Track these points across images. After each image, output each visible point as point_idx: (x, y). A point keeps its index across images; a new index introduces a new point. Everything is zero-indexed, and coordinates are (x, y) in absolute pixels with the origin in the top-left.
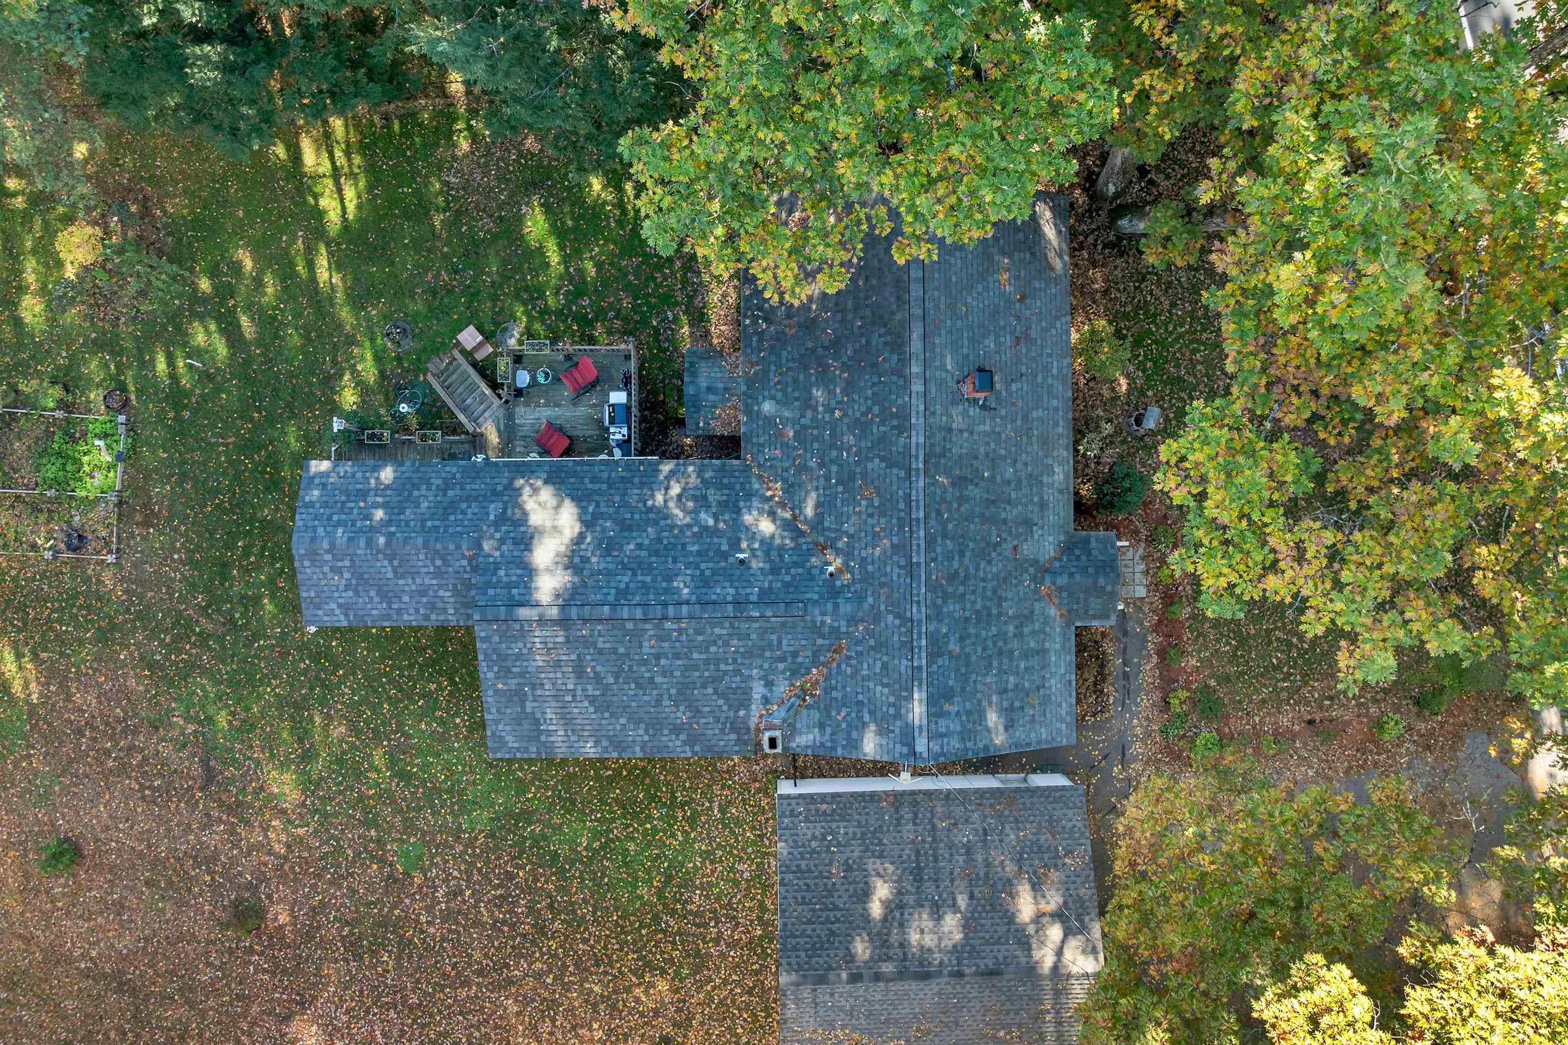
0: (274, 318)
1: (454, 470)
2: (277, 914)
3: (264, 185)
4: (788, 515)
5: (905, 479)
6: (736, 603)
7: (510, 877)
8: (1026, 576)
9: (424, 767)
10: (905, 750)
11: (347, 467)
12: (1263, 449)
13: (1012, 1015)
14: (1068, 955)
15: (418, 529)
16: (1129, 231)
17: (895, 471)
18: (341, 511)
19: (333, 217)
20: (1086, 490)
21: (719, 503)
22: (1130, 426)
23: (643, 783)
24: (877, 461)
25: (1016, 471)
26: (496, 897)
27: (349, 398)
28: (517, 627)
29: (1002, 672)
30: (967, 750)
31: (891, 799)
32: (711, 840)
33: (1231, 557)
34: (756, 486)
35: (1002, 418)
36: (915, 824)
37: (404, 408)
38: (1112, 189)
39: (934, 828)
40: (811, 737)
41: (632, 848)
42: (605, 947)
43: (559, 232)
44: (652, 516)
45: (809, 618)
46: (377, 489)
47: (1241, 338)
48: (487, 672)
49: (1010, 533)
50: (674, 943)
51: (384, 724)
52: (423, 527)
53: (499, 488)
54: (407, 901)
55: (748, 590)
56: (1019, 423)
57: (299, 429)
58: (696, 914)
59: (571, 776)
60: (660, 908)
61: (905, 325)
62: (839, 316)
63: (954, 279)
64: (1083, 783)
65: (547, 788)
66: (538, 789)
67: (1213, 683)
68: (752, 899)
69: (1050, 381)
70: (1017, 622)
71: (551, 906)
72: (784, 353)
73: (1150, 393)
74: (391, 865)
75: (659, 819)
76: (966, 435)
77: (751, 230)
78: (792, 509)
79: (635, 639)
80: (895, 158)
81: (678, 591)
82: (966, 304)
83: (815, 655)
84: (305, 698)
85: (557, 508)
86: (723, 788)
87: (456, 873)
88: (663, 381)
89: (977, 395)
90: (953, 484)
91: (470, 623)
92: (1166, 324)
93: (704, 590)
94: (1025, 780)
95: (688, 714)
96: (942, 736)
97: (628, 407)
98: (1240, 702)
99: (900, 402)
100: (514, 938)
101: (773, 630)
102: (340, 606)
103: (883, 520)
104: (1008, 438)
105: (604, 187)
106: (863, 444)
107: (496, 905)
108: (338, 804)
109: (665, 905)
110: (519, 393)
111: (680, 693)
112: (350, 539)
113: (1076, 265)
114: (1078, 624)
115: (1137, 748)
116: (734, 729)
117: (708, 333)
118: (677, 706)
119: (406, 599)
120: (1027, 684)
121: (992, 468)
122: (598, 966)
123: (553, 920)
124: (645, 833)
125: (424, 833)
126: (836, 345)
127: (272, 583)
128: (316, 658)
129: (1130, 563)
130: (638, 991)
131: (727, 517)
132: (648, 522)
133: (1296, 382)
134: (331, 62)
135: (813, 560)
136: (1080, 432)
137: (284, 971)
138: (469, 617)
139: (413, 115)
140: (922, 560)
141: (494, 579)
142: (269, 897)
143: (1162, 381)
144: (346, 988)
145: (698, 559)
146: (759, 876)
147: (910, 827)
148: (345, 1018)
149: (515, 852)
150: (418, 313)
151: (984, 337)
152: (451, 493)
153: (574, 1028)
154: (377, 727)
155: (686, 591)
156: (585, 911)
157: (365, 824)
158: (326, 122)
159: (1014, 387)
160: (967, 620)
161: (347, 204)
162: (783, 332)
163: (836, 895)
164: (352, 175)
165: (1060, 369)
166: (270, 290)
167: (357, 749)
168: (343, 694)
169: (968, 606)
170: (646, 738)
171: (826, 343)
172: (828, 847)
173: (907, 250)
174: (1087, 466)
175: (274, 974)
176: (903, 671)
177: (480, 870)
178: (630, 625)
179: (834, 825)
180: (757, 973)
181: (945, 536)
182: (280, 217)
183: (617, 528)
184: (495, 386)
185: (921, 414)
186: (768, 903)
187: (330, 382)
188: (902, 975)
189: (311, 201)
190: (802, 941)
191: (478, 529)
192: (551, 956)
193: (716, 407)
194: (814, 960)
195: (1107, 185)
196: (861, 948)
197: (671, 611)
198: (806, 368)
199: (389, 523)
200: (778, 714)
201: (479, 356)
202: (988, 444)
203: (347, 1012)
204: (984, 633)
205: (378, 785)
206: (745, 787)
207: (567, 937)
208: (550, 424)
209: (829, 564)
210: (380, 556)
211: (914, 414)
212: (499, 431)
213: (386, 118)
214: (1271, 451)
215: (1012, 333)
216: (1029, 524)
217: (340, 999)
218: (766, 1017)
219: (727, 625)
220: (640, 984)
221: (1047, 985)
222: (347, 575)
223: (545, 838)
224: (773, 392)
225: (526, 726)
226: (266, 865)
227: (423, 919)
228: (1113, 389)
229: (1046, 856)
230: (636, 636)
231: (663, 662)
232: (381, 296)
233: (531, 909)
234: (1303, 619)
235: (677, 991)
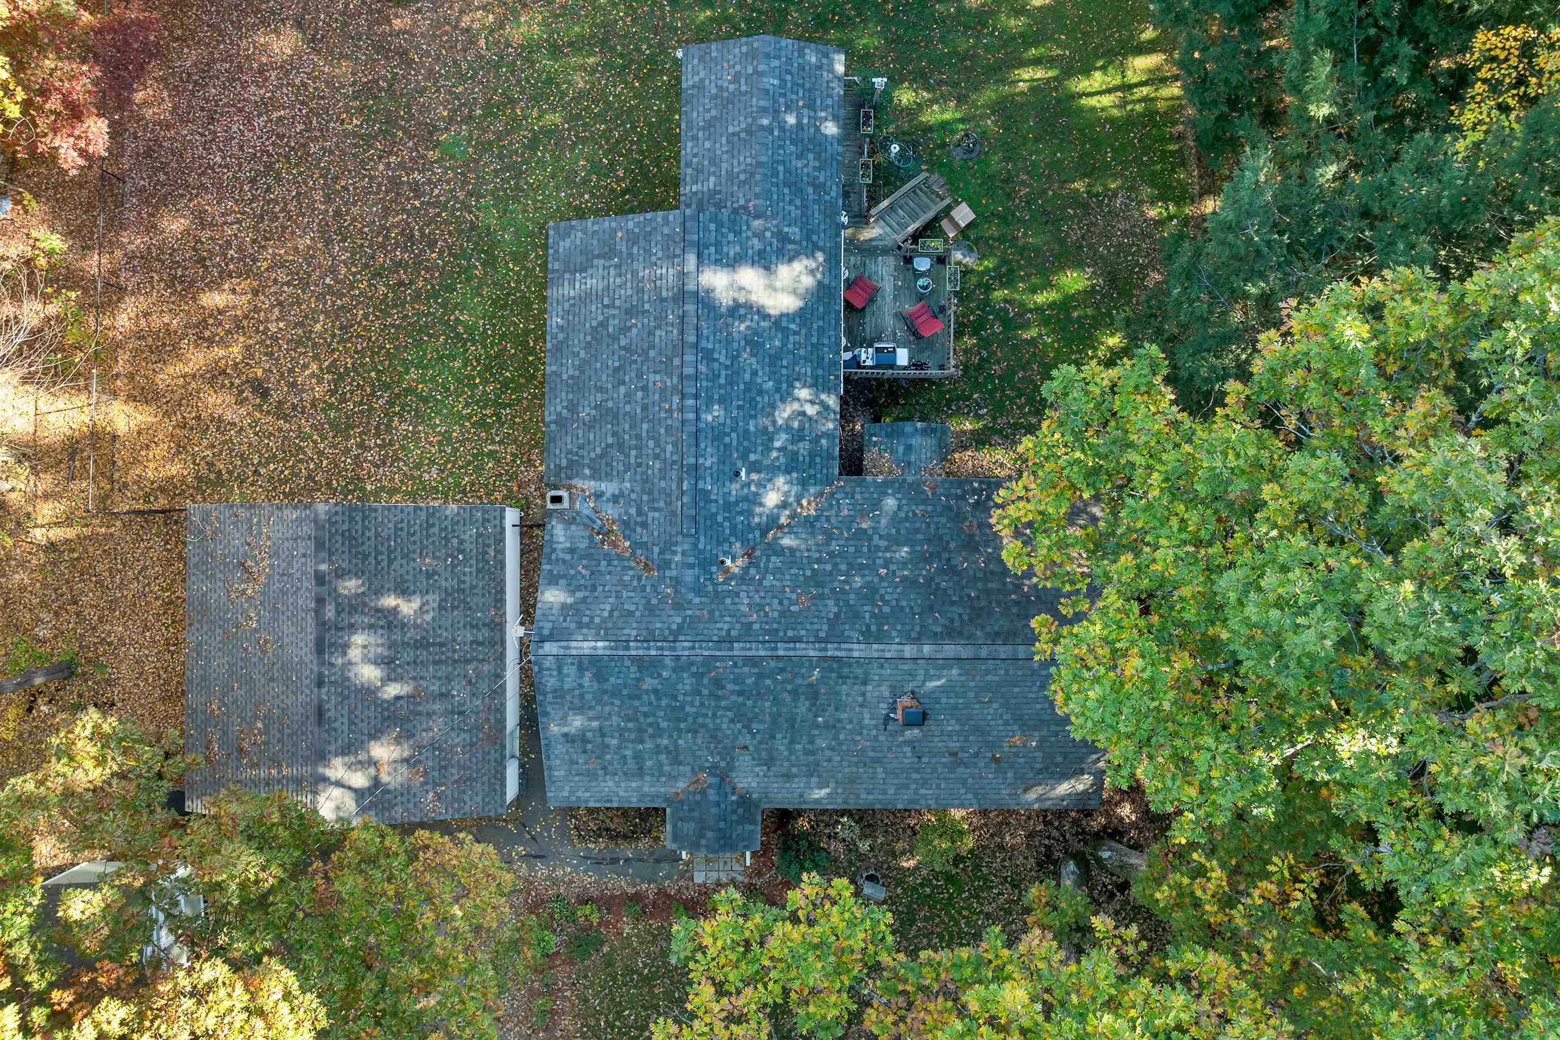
0: (985, 25)
1: (833, 194)
2: (402, 17)
3: (1115, 18)
4: (783, 520)
5: (817, 636)
6: (696, 467)
7: (432, 244)
8: (717, 758)
9: (541, 162)
10: (546, 632)
11: (839, 90)
12: (842, 982)
13: (278, 735)
14: (336, 792)
15: (776, 157)
16: (1063, 871)
17: (825, 627)
18: (794, 84)
19: (1082, 84)
20: (803, 824)
21: (797, 453)
22: (867, 870)
23: (520, 376)
24: (835, 609)
25: (823, 750)
26: (412, 230)
27: (906, 96)
28: (678, 252)
29: (621, 731)
30: (545, 695)
31: (497, 620)
32: (462, 443)
33: (733, 949)
34: (812, 490)
35: (876, 736)
36: (472, 642)
37: (895, 148)
38: (1106, 855)
39: (468, 662)
40: (562, 539)
41: (457, 364)
42: (359, 336)
43: (1067, 303)
44: (784, 386)
45: (680, 538)
46: (815, 119)
47: (954, 965)
48: (633, 222)
49: (760, 743)
50: (361, 403)
51: (585, 124)
52: (778, 162)
53: (815, 238)
54: (410, 144)
55: (709, 479)
56: (871, 754)
57: (876, 48)
58: (389, 426)
59: (529, 305)
60: (397, 390)
61: (971, 640)
62: (980, 575)
63: (1016, 690)
64: (508, 815)
65: (518, 282)
66: (517, 273)
67: (606, 949)
68: (401, 482)
69: (913, 786)
70: (671, 748)
71: (401, 283)
72: (944, 520)
73: (899, 891)
74: (446, 129)
75: (484, 391)
76: (860, 699)
77: (1066, 472)
78: (788, 525)
79: (663, 366)
80: (1136, 607)
81: (709, 410)
82: (990, 702)
83: (643, 546)
84: (613, 49)
85: (794, 292)
86: (513, 454)
87: (436, 191)
88: (917, 403)
89: (899, 712)
90: (810, 685)
91: (682, 206)
92: (968, 908)
93: (710, 435)
94: (513, 757)
95: (587, 419)
96: (560, 669)
97: (892, 366)
98: (586, 977)
99: (894, 633)
100: (371, 247)
101: (669, 503)
102: (702, 81)
103: (776, 615)
104: (856, 743)
105: (1110, 349)
106: (852, 596)
107: (404, 230)
108: (508, 80)
109: (398, 396)
110: (908, 260)
111: (609, 410)
112: (768, 91)
113: (1029, 818)
114: (668, 810)
115: (542, 871)
116: (571, 464)
117: (966, 448)
118: (595, 408)
119: (708, 145)
120: (608, 757)
121: (826, 726)
122: (340, 329)
123: (387, 285)
124: (471, 378)
125: (476, 162)
126: (953, 571)
127: (727, 19)
128: (651, 60)
129: (728, 867)
130: (314, 367)
131: (782, 460)
132: (778, 382)
133: (909, 1020)
134: (1235, 79)
135: (738, 545)
136: (861, 819)
137: (345, 24)
138: (688, 206)
139: (1183, 163)
140: (736, 653)
141: (725, 230)
142: (419, 11)
143: (911, 902)
144: (327, 83)
145: (741, 430)
146: (424, 489)
147: (470, 638)
148: (297, 81)
149: (456, 250)
150: (989, 166)
151: (958, 720)
152: (810, 190)
153: (280, 304)
154: (582, 118)
155: (710, 418)
156: (395, 317)
157: (488, 106)
158: (1176, 78)
159: (907, 749)
160: (674, 697)
161: (1096, 98)
162: (965, 519)
163: (404, 562)
164: (1124, 103)
165: (924, 796)
166: (1012, 22)
167: (561, 98)
168: (615, 86)
169: (689, 699)
170: (565, 377)
171: (953, 562)
172: (451, 556)
173: (1045, 630)
174: (827, 825)
175: (343, 13)
176: (626, 631)
177: (439, 215)
178: (676, 362)
179: (473, 562)
180: (329, 485)
181: (760, 676)
182: (1083, 34)
183: (772, 352)
184: (915, 237)
185: (881, 654)
186: (398, 497)
187: (921, 79)
188: (322, 624)
189: (1100, 63)
190: (359, 527)
191: (774, 215)
192: (352, 283)
193: (891, 453)
194: (339, 538)
195: (1110, 849)
196: (351, 586)
197: (690, 402)
198: (929, 541)
199: (782, 129)
200: (586, 508)
201: (945, 224)
202: (851, 722)
203: (304, 84)
204: (662, 714)
205: (525, 118)
206: (513, 477)
207: (371, 298)
208: (876, 290)
209: (733, 560)
210: (749, 120)
211: (882, 647)
212: (871, 240)
213: (1180, 137)
214: (839, 991)
215: (962, 749)
216: (769, 763)
217: (316, 77)
218: (284, 493)
219: (675, 458)
220: (321, 369)
221: (306, 770)
222: (732, 87)
223: (469, 280)
224: (905, 508)
225: (579, 259)
226: (450, 8)
227: (393, 159)
228: (903, 853)
229: (436, 774)
230: (666, 368)
231: (640, 394)
232: (1005, 130)
233: (399, 264)
234: (670, 1021)
235: (313, 405)
